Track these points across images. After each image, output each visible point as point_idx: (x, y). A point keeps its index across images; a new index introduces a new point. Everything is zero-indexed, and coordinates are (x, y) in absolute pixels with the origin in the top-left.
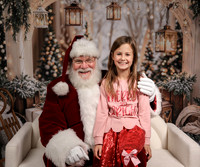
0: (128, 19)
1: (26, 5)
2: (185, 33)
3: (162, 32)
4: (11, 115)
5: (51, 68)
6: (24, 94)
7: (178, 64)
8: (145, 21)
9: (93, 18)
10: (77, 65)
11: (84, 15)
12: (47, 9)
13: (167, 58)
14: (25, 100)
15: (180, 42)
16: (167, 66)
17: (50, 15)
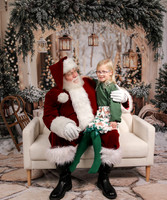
0: (104, 46)
1: (32, 37)
2: (143, 54)
3: (127, 54)
4: (23, 114)
5: (50, 80)
6: (32, 100)
7: (139, 76)
8: (115, 46)
9: (79, 45)
11: (73, 42)
12: (47, 39)
13: (131, 72)
14: (32, 104)
15: (140, 60)
16: (131, 78)
17: (48, 43)
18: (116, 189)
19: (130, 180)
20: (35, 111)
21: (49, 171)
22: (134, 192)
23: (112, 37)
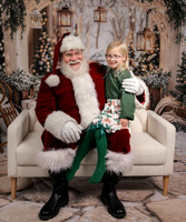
0: (113, 22)
1: (22, 8)
2: (162, 34)
3: (143, 33)
4: (8, 105)
5: (45, 63)
6: (20, 87)
7: (156, 61)
8: (127, 23)
9: (82, 20)
10: (67, 58)
11: (74, 17)
12: (41, 12)
13: (147, 55)
14: (21, 93)
15: (158, 42)
16: (146, 63)
17: (44, 17)
18: (125, 204)
19: (144, 194)
20: (24, 102)
21: (40, 180)
22: (147, 210)
23: (124, 12)
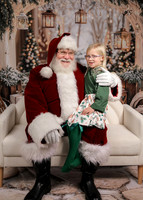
0: (93, 24)
1: (11, 11)
2: (137, 34)
3: (119, 33)
5: (31, 61)
6: (9, 83)
7: (132, 59)
8: (105, 25)
9: (65, 22)
11: (57, 19)
12: (28, 15)
13: (123, 54)
14: (9, 88)
15: (133, 41)
16: (123, 60)
17: (30, 19)
19: (120, 182)
20: (13, 96)
21: (25, 169)
22: (124, 197)
23: (102, 14)
